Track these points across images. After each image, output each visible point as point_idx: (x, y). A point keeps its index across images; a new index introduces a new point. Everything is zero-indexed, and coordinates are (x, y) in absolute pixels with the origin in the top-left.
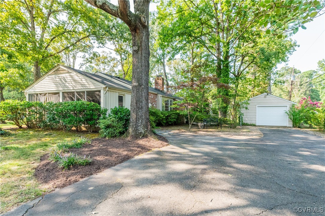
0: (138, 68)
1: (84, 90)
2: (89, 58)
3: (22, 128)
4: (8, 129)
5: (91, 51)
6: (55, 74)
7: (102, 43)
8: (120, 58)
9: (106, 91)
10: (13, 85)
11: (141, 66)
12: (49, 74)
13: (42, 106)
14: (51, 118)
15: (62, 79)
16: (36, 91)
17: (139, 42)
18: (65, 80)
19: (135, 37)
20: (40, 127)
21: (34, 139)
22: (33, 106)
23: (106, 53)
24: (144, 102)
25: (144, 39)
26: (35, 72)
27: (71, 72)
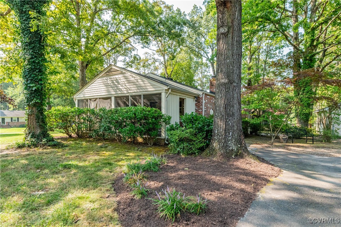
0: (228, 57)
1: (140, 93)
2: (130, 61)
3: (72, 137)
4: (58, 139)
5: (131, 54)
6: (107, 76)
7: (147, 43)
8: (163, 59)
9: (168, 94)
10: (59, 92)
11: (233, 55)
12: (100, 76)
13: (93, 113)
14: (106, 127)
15: (115, 82)
16: (86, 96)
17: (230, 20)
18: (118, 82)
19: (223, 13)
20: (91, 137)
21: (90, 153)
22: (84, 112)
23: (149, 55)
24: (236, 106)
25: (237, 15)
26: (81, 77)
27: (125, 73)
